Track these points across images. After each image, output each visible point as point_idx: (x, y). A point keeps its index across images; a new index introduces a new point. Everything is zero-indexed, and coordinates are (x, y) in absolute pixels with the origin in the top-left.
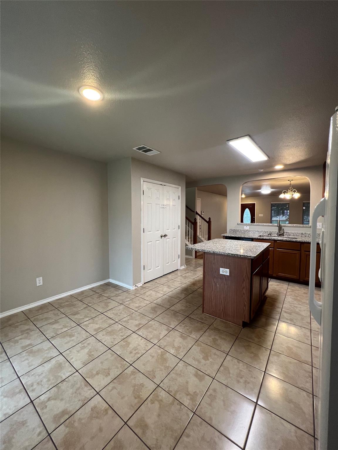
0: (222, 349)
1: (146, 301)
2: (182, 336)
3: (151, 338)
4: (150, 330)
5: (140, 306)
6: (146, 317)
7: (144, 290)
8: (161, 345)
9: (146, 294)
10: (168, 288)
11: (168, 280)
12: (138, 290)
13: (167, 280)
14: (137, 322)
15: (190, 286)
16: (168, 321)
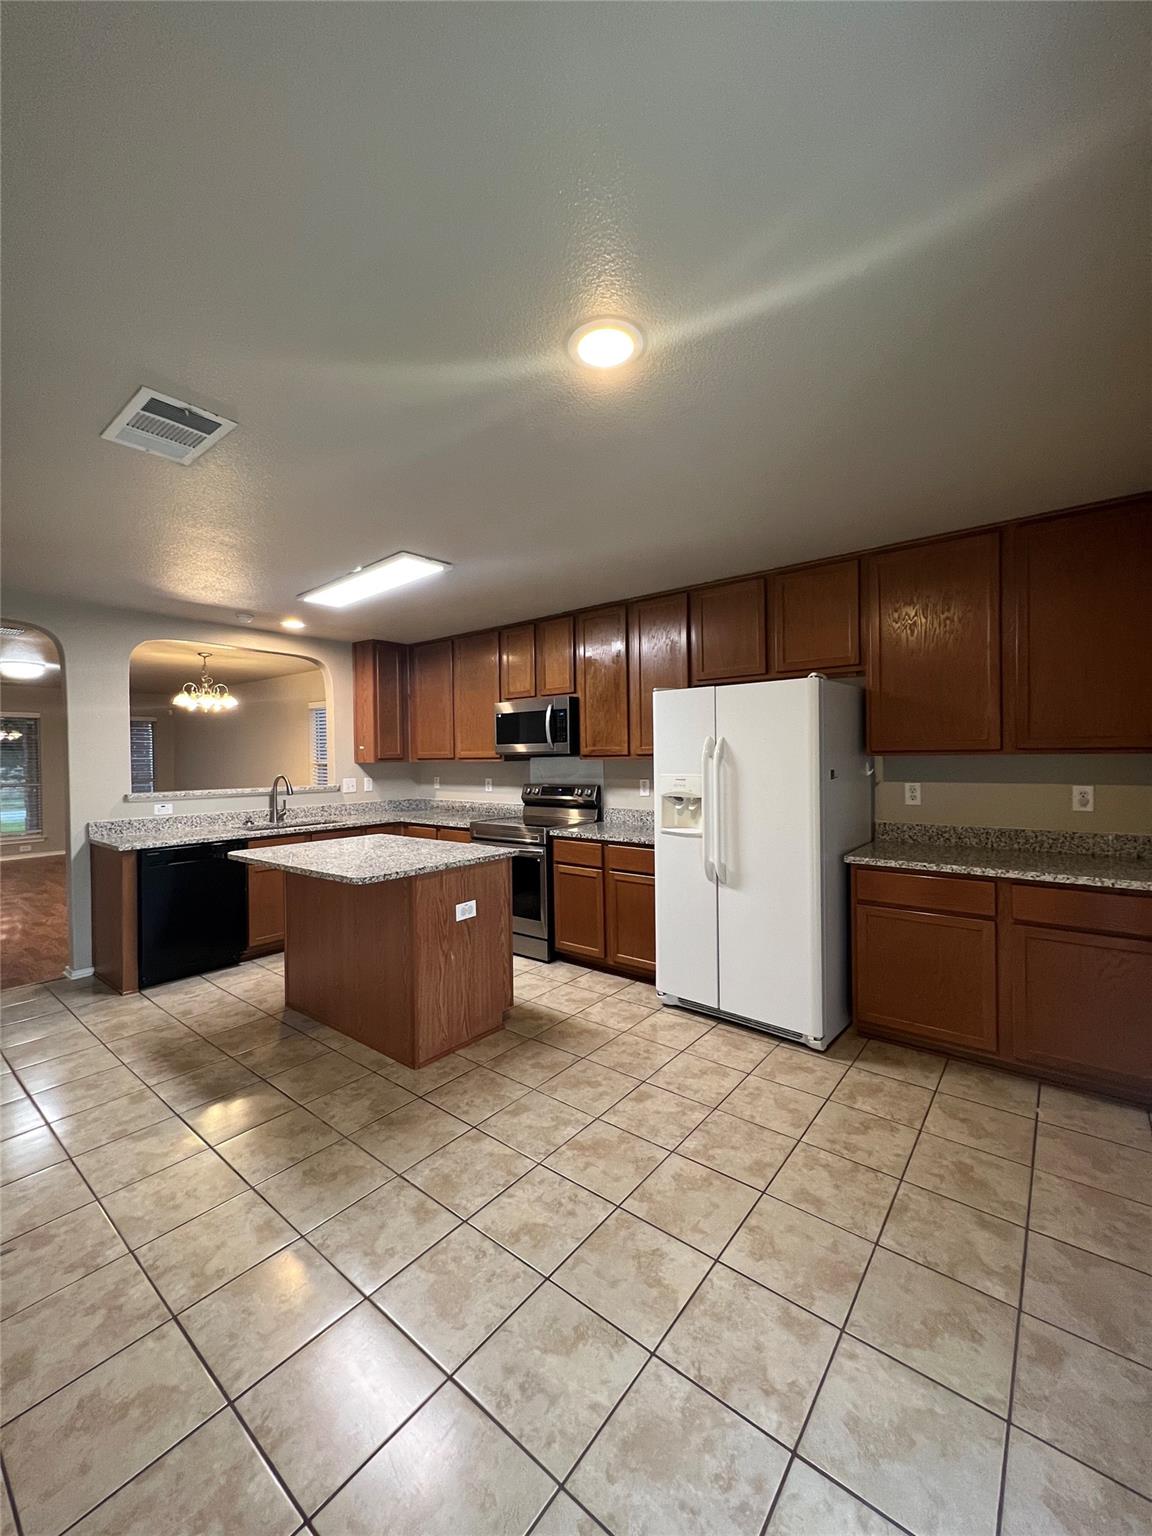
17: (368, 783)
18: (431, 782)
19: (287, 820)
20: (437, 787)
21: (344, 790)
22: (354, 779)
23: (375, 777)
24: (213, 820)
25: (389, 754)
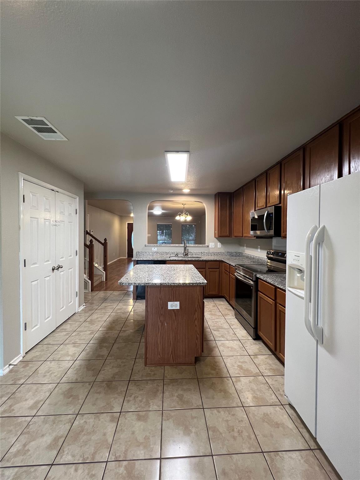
0: (195, 406)
1: (44, 386)
2: (139, 418)
3: (94, 454)
4: (84, 438)
5: (37, 403)
6: (63, 418)
7: (30, 365)
8: (117, 455)
9: (40, 372)
10: (74, 347)
11: (68, 334)
12: (17, 371)
13: (66, 335)
14: (48, 439)
15: (106, 333)
16: (105, 404)
17: (219, 245)
18: (244, 246)
19: (189, 256)
20: (245, 248)
21: (210, 247)
22: (214, 243)
23: (222, 243)
24: (167, 253)
25: (224, 234)
